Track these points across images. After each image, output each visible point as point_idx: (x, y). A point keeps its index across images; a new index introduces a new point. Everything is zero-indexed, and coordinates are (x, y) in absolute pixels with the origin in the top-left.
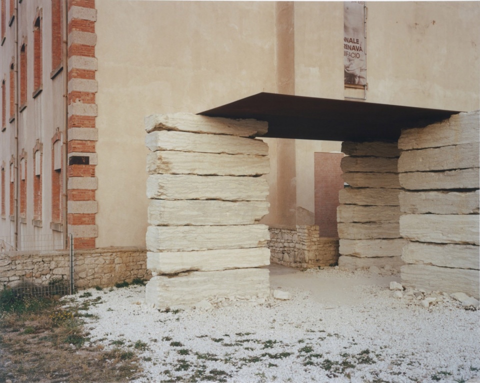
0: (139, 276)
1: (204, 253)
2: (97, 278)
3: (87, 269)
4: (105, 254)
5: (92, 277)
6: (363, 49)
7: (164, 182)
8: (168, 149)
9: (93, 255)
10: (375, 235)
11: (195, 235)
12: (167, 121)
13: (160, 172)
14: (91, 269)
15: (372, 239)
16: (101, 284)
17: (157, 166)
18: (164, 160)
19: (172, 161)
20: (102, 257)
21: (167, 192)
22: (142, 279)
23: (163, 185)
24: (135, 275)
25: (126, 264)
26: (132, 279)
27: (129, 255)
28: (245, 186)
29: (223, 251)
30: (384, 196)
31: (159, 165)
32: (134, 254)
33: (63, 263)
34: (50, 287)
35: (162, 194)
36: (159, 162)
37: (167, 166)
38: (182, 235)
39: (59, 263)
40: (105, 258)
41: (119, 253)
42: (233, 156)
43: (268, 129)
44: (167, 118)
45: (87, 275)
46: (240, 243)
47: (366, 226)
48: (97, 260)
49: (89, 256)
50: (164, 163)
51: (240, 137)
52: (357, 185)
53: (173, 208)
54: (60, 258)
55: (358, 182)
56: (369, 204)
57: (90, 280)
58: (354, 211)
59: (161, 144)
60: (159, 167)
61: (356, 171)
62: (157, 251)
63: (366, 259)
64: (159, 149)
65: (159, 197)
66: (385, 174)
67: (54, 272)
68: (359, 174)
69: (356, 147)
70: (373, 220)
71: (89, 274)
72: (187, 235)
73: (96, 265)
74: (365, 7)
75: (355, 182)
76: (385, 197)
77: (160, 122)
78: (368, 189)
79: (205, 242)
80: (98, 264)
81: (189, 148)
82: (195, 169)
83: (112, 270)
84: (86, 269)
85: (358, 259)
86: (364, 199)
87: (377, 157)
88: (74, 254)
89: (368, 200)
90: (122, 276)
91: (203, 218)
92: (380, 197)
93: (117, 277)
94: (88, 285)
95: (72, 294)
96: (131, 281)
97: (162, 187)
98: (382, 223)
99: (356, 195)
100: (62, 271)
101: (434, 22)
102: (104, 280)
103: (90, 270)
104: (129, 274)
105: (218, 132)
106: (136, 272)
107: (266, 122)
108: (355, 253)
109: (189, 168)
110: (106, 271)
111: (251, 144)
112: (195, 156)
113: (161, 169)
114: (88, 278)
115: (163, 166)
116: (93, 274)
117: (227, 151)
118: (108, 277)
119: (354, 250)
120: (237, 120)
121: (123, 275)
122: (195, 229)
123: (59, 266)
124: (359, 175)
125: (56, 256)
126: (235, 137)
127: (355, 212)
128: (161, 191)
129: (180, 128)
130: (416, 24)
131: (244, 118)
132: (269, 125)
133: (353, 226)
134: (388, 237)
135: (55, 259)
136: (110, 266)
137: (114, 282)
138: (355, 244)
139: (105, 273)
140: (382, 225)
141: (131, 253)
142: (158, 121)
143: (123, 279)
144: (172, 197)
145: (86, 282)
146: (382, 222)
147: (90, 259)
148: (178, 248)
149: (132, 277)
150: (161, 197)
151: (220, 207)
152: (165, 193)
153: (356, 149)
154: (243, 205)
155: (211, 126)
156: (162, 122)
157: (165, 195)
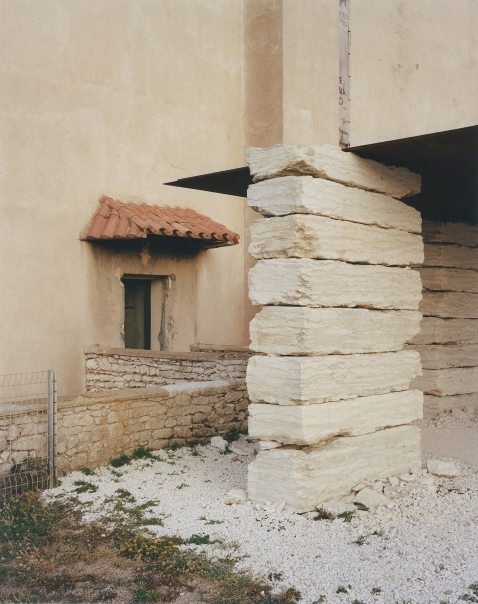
0: (142, 444)
1: (354, 403)
2: (82, 452)
3: (68, 437)
4: (93, 407)
5: (75, 450)
6: (346, 91)
7: (308, 274)
8: (314, 212)
9: (77, 410)
10: (456, 363)
11: (344, 371)
12: (312, 157)
13: (297, 255)
14: (73, 435)
15: (452, 367)
16: (88, 462)
17: (295, 243)
18: (307, 233)
19: (318, 234)
20: (88, 412)
21: (311, 293)
22: (146, 447)
23: (306, 279)
24: (137, 441)
25: (123, 422)
26: (131, 449)
27: (128, 406)
28: (399, 283)
29: (375, 398)
30: (466, 303)
31: (298, 240)
32: (135, 405)
33: (29, 426)
34: (12, 477)
35: (304, 296)
36: (298, 235)
37: (310, 244)
38: (329, 372)
39: (23, 429)
40: (94, 413)
41: (113, 404)
42: (386, 230)
43: (422, 188)
44: (311, 153)
45: (67, 447)
46: (392, 384)
47: (447, 348)
48: (80, 418)
49: (70, 412)
50: (306, 238)
51: (393, 198)
52: (440, 287)
53: (319, 322)
54: (26, 419)
55: (442, 283)
56: (451, 316)
57: (71, 457)
58: (435, 326)
59: (306, 201)
60: (296, 246)
61: (438, 265)
62: (291, 403)
63: (447, 398)
64: (299, 210)
65: (295, 302)
66: (467, 271)
67: (16, 446)
68: (443, 269)
69: (440, 229)
70: (453, 339)
71: (70, 446)
72: (335, 372)
73: (80, 428)
74: (349, 32)
75: (436, 283)
76: (466, 305)
77: (299, 160)
78: (451, 293)
79: (355, 383)
80: (84, 426)
81: (338, 212)
82: (343, 252)
83: (103, 435)
84: (65, 436)
85: (438, 399)
86: (446, 309)
87: (459, 246)
88: (58, 410)
89: (450, 310)
90: (118, 446)
91: (352, 341)
92: (462, 305)
93: (112, 447)
94: (70, 466)
95: (55, 487)
96: (131, 454)
97: (304, 283)
98: (462, 345)
99: (437, 302)
100: (29, 443)
101: (418, 66)
102: (92, 454)
103: (72, 438)
104: (128, 440)
105: (371, 186)
106: (137, 436)
107: (419, 175)
108: (435, 391)
109: (338, 249)
110: (95, 438)
111: (405, 211)
112: (345, 228)
113: (300, 248)
114: (69, 453)
115: (303, 243)
116: (77, 446)
117: (380, 222)
118: (99, 449)
119: (435, 385)
120: (390, 167)
121: (119, 443)
122: (343, 360)
123: (23, 434)
124: (442, 271)
125: (19, 416)
126: (387, 197)
127: (436, 328)
128: (302, 290)
129: (329, 175)
130: (400, 66)
131: (398, 166)
132: (423, 182)
133: (433, 349)
134: (468, 365)
135: (18, 421)
136: (100, 428)
137: (107, 456)
138: (436, 376)
139: (94, 442)
140: (463, 348)
141: (130, 402)
142: (295, 157)
143: (120, 450)
144: (318, 302)
145: (66, 460)
146: (462, 342)
147: (72, 417)
148: (324, 396)
149: (133, 445)
150: (300, 302)
151: (371, 321)
152: (308, 294)
153: (439, 232)
154: (396, 316)
155: (363, 174)
156: (305, 160)
157: (308, 297)
